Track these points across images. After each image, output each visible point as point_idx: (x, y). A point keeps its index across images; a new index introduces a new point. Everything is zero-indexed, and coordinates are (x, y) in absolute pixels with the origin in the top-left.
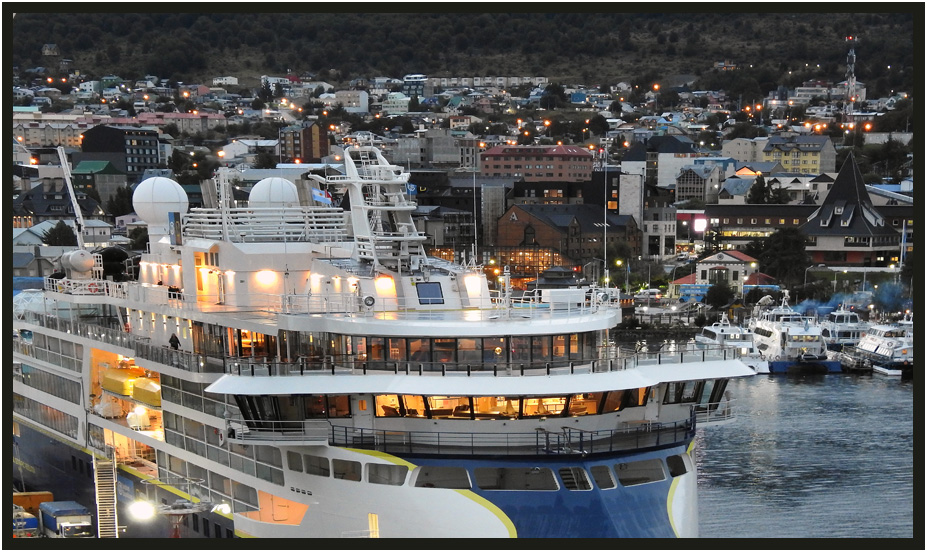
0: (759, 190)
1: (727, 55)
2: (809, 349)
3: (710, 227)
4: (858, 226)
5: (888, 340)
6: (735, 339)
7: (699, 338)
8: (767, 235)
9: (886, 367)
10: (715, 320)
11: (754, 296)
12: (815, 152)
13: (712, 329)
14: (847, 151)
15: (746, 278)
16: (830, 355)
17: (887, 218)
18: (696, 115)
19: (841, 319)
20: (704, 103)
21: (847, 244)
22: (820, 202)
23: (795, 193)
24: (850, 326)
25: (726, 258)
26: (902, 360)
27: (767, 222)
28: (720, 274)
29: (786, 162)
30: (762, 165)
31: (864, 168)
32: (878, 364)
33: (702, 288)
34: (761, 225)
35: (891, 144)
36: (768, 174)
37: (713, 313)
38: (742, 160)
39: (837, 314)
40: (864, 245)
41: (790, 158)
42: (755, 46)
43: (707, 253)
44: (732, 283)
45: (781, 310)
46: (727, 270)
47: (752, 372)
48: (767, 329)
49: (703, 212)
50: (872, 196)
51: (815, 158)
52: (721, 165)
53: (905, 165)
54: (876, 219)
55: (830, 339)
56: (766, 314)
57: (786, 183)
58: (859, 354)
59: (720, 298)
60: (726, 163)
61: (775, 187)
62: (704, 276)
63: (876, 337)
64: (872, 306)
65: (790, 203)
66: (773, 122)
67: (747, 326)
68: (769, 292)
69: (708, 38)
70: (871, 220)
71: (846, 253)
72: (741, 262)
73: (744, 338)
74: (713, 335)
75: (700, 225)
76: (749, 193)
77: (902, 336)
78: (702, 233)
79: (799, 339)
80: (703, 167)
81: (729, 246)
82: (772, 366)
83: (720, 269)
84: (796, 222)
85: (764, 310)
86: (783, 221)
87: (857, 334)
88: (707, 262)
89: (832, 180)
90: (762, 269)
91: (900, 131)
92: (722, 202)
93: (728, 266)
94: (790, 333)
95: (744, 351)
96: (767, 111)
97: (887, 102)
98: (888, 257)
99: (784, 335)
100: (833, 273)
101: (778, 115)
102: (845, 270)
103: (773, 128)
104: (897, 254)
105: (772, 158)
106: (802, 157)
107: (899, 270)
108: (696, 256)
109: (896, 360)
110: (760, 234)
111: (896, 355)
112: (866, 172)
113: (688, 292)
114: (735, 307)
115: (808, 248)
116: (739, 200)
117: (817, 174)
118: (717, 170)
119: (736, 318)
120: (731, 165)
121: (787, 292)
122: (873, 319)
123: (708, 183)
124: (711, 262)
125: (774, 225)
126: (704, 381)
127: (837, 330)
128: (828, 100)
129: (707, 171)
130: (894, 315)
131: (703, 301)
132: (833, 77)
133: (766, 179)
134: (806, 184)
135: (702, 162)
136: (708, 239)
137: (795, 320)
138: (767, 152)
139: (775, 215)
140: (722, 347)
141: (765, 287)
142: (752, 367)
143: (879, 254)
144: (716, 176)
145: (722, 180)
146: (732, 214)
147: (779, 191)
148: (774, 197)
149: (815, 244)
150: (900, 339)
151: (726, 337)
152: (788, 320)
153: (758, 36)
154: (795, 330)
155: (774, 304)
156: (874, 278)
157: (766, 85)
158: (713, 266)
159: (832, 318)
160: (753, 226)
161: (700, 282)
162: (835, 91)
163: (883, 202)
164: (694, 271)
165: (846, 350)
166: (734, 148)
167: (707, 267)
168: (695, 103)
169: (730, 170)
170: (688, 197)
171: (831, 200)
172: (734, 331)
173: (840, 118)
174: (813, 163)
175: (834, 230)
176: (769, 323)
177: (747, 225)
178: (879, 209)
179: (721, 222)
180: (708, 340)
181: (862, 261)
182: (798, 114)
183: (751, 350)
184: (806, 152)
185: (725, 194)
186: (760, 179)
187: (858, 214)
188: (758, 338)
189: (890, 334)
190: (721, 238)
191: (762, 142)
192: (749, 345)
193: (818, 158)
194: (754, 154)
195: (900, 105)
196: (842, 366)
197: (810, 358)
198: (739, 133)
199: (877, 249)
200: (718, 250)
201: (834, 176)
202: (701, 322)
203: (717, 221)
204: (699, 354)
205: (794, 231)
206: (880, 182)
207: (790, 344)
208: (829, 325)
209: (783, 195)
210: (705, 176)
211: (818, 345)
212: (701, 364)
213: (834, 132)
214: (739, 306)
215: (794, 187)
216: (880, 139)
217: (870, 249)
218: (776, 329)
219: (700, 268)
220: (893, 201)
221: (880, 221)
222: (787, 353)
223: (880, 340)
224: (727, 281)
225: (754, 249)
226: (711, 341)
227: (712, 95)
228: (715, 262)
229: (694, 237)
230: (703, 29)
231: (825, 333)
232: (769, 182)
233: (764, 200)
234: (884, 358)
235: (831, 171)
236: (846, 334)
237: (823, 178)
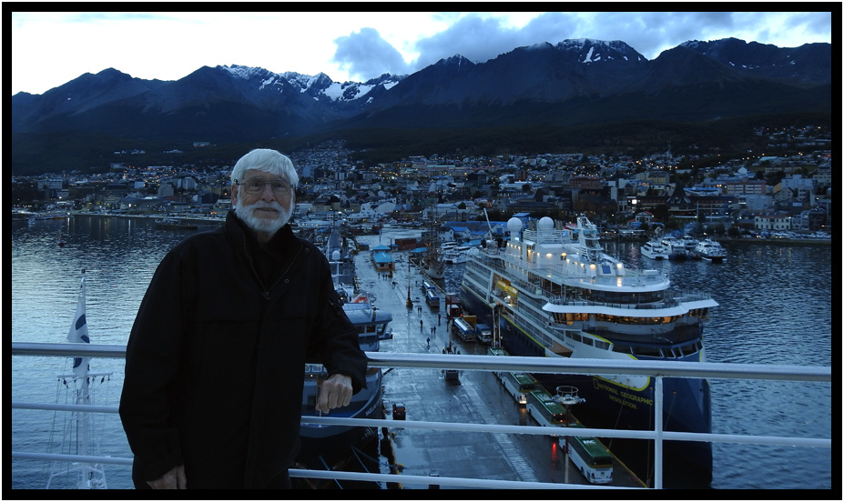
0: (650, 190)
2: (682, 251)
3: (638, 203)
5: (705, 248)
8: (655, 205)
14: (672, 176)
15: (651, 221)
16: (687, 252)
21: (680, 209)
29: (656, 180)
30: (649, 182)
33: (638, 224)
34: (652, 202)
35: (686, 173)
38: (642, 180)
45: (669, 237)
48: (666, 243)
53: (691, 181)
55: (686, 246)
58: (696, 252)
63: (701, 246)
65: (660, 195)
66: (647, 166)
67: (660, 242)
70: (687, 200)
72: (649, 215)
76: (647, 191)
81: (644, 209)
83: (642, 217)
85: (664, 237)
87: (694, 245)
88: (639, 215)
92: (639, 194)
93: (645, 216)
99: (672, 246)
101: (648, 163)
102: (680, 217)
105: (651, 179)
106: (659, 178)
111: (710, 254)
115: (668, 210)
116: (645, 194)
117: (665, 184)
118: (636, 184)
120: (640, 182)
123: (634, 188)
129: (633, 184)
132: (662, 151)
133: (651, 186)
135: (631, 181)
137: (674, 240)
138: (649, 177)
139: (656, 198)
141: (657, 223)
143: (691, 212)
145: (638, 187)
146: (643, 198)
147: (656, 190)
148: (655, 193)
149: (670, 208)
150: (709, 248)
152: (671, 240)
154: (675, 244)
157: (642, 153)
162: (663, 155)
163: (689, 194)
165: (692, 250)
166: (639, 176)
168: (623, 160)
170: (629, 192)
177: (649, 202)
178: (689, 197)
182: (654, 163)
185: (640, 191)
188: (664, 246)
190: (641, 206)
191: (646, 173)
193: (664, 178)
194: (646, 178)
197: (682, 254)
200: (641, 210)
205: (664, 205)
206: (686, 187)
207: (675, 249)
213: (666, 169)
215: (660, 189)
216: (682, 172)
218: (669, 243)
222: (674, 252)
225: (652, 211)
233: (652, 194)
237: (668, 186)
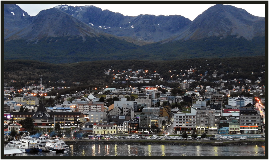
0: (22, 109)
1: (14, 79)
2: (35, 146)
4: (44, 117)
5: (52, 144)
6: (17, 144)
7: (9, 144)
8: (24, 119)
9: (53, 150)
11: (21, 134)
12: (34, 100)
13: (12, 141)
14: (41, 100)
16: (40, 148)
17: (51, 115)
18: (7, 92)
19: (41, 139)
20: (9, 89)
21: (42, 121)
23: (30, 109)
24: (44, 140)
25: (15, 125)
26: (56, 148)
27: (24, 116)
28: (13, 128)
29: (28, 102)
30: (22, 103)
31: (45, 104)
32: (51, 150)
33: (9, 132)
34: (22, 117)
35: (51, 98)
36: (24, 105)
37: (12, 138)
38: (18, 102)
39: (40, 137)
40: (46, 121)
42: (20, 77)
43: (10, 123)
44: (16, 131)
45: (27, 137)
46: (15, 127)
47: (21, 152)
48: (25, 141)
49: (9, 114)
50: (47, 110)
52: (13, 103)
53: (54, 103)
54: (48, 115)
55: (39, 144)
56: (24, 138)
57: (28, 107)
58: (46, 147)
59: (14, 134)
60: (14, 103)
61: (25, 108)
62: (10, 129)
63: (50, 143)
64: (48, 136)
65: (29, 112)
66: (24, 93)
67: (20, 141)
68: (25, 133)
69: (9, 75)
70: (47, 116)
71: (42, 123)
72: (18, 125)
73: (19, 144)
74: (12, 143)
75: (9, 117)
76: (19, 109)
77: (56, 143)
78: (9, 119)
79: (32, 144)
80: (9, 104)
81: (15, 122)
82: (26, 150)
83: (13, 127)
84: (30, 116)
85: (24, 137)
87: (45, 142)
89: (38, 106)
90: (23, 127)
91: (52, 95)
92: (13, 112)
94: (30, 142)
95: (19, 147)
96: (23, 91)
97: (49, 89)
98: (51, 124)
99: (28, 143)
100: (39, 128)
101: (26, 92)
102: (42, 127)
103: (24, 95)
104: (53, 123)
105: (24, 101)
106: (31, 101)
107: (54, 127)
108: (8, 124)
109: (55, 149)
110: (22, 119)
111: (55, 147)
112: (45, 105)
113: (6, 133)
114: (17, 136)
115: (33, 122)
116: (17, 111)
117: (35, 105)
119: (17, 139)
121: (29, 132)
122: (49, 139)
123: (10, 107)
124: (11, 126)
125: (26, 117)
126: (10, 154)
127: (41, 142)
128: (36, 89)
129: (10, 105)
130: (54, 138)
131: (10, 135)
132: (37, 83)
134: (32, 108)
135: (9, 102)
136: (11, 120)
137: (31, 139)
138: (23, 100)
139: (26, 114)
140: (14, 146)
141: (24, 131)
142: (21, 151)
143: (49, 123)
144: (12, 106)
145: (13, 107)
147: (26, 109)
148: (25, 111)
149: (35, 121)
150: (55, 143)
151: (15, 143)
152: (29, 139)
153: (20, 75)
154: (31, 142)
155: (26, 135)
156: (48, 129)
157: (22, 85)
158: (12, 126)
159: (39, 139)
160: (21, 117)
161: (9, 130)
162: (38, 87)
163: (50, 111)
164: (7, 128)
165: (43, 146)
166: (16, 99)
168: (7, 89)
169: (15, 104)
170: (6, 111)
171: (38, 111)
172: (17, 142)
173: (39, 93)
174: (34, 103)
175: (39, 118)
176: (25, 140)
177: (19, 117)
178: (49, 113)
179: (13, 116)
180: (11, 144)
181: (45, 125)
182: (30, 92)
183: (21, 147)
184: (32, 100)
185: (14, 110)
186: (22, 106)
187: (44, 114)
188: (23, 144)
189: (53, 142)
191: (22, 98)
192: (21, 145)
193: (35, 101)
194: (20, 101)
195: (52, 90)
196: (42, 150)
197: (35, 148)
198: (17, 96)
201: (39, 106)
202: (9, 140)
203: (12, 116)
204: (9, 148)
205: (30, 118)
206: (49, 107)
207: (30, 145)
208: (39, 140)
209: (27, 110)
210: (9, 106)
211: (37, 145)
212: (9, 150)
213: (38, 96)
214: (18, 136)
215: (30, 108)
216: (48, 97)
218: (27, 141)
219: (9, 127)
220: (52, 111)
221: (49, 116)
222: (30, 147)
224: (15, 130)
225: (21, 122)
226: (12, 144)
227: (11, 88)
229: (7, 119)
230: (9, 73)
231: (38, 142)
232: (24, 107)
233: (23, 111)
234: (52, 148)
235: (38, 105)
236: (43, 142)
237: (36, 106)
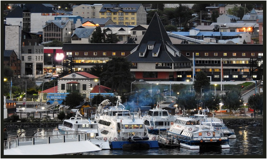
0: (98, 35)
3: (66, 57)
4: (164, 56)
5: (189, 127)
6: (86, 128)
7: (61, 127)
8: (104, 62)
9: (189, 144)
10: (71, 115)
11: (97, 100)
12: (133, 13)
13: (69, 121)
14: (154, 12)
15: (92, 89)
16: (151, 137)
17: (182, 51)
19: (156, 114)
21: (157, 67)
22: (138, 42)
23: (121, 37)
24: (163, 118)
25: (78, 76)
26: (199, 139)
27: (104, 54)
28: (74, 87)
29: (115, 18)
30: (99, 20)
31: (165, 22)
32: (183, 142)
33: (62, 95)
34: (100, 56)
36: (104, 26)
37: (70, 111)
39: (153, 110)
40: (169, 68)
41: (117, 16)
43: (64, 73)
44: (82, 92)
45: (116, 109)
46: (79, 84)
47: (98, 149)
49: (61, 48)
50: (171, 38)
51: (133, 16)
52: (72, 20)
53: (191, 20)
54: (175, 52)
55: (150, 126)
56: (106, 111)
57: (115, 30)
58: (170, 136)
60: (75, 19)
61: (108, 33)
62: (63, 87)
63: (180, 125)
64: (176, 106)
65: (119, 43)
67: (93, 119)
68: (108, 97)
70: (172, 53)
71: (157, 73)
72: (88, 79)
73: (92, 126)
74: (70, 125)
76: (91, 36)
77: (198, 124)
78: (61, 62)
79: (129, 127)
80: (60, 21)
81: (79, 69)
82: (111, 144)
83: (74, 83)
84: (123, 54)
86: (114, 54)
87: (168, 123)
88: (65, 79)
89: (145, 29)
90: (102, 83)
92: (73, 42)
93: (79, 81)
94: (123, 123)
95: (92, 135)
98: (185, 75)
99: (118, 125)
100: (149, 85)
102: (157, 83)
104: (190, 73)
105: (105, 16)
106: (125, 16)
107: (192, 83)
108: (57, 75)
109: (195, 139)
110: (100, 62)
111: (195, 136)
112: (167, 24)
113: (52, 98)
114: (85, 107)
115: (132, 70)
116: (85, 41)
117: (135, 25)
118: (70, 23)
119: (86, 114)
120: (79, 20)
121: (119, 97)
122: (178, 113)
123: (64, 31)
124: (68, 79)
125: (109, 55)
127: (154, 121)
129: (63, 24)
130: (192, 110)
131: (63, 103)
133: (102, 29)
134: (128, 31)
135: (60, 18)
136: (65, 65)
137: (126, 115)
138: (102, 12)
140: (77, 133)
141: (104, 94)
142: (98, 146)
143: (179, 73)
144: (69, 26)
145: (73, 29)
146: (81, 49)
147: (111, 35)
149: (136, 68)
150: (197, 126)
151: (79, 126)
154: (126, 121)
155: (111, 105)
156: (176, 88)
158: (69, 81)
159: (150, 113)
160: (95, 57)
161: (60, 91)
163: (179, 42)
164: (56, 85)
165: (161, 133)
166: (80, 10)
167: (65, 82)
169: (78, 23)
170: (51, 39)
171: (145, 41)
172: (85, 122)
174: (132, 19)
175: (148, 58)
176: (108, 117)
177: (91, 56)
178: (176, 46)
179: (73, 54)
180: (67, 129)
181: (167, 78)
183: (97, 135)
184: (127, 13)
185: (76, 37)
186: (98, 29)
187: (163, 49)
188: (102, 127)
189: (190, 123)
190: (74, 64)
191: (99, 7)
192: (95, 131)
193: (135, 16)
194: (94, 14)
196: (159, 144)
197: (137, 139)
199: (177, 70)
200: (72, 71)
201: (146, 27)
202: (62, 116)
203: (71, 53)
204: (62, 137)
205: (122, 59)
206: (176, 30)
207: (123, 130)
208: (149, 118)
209: (114, 38)
210: (62, 27)
211: (142, 131)
212: (63, 144)
214: (88, 106)
215: (121, 33)
217: (173, 70)
218: (114, 121)
219: (60, 83)
220: (185, 41)
221: (178, 53)
222: (122, 136)
223: (183, 127)
224: (78, 91)
225: (96, 71)
226: (69, 129)
228: (70, 79)
229: (56, 63)
231: (147, 122)
232: (104, 31)
234: (187, 138)
235: (144, 24)
236: (160, 123)
237: (139, 28)
